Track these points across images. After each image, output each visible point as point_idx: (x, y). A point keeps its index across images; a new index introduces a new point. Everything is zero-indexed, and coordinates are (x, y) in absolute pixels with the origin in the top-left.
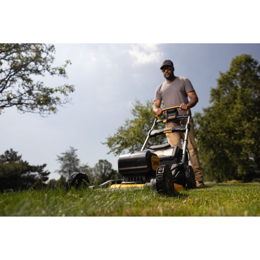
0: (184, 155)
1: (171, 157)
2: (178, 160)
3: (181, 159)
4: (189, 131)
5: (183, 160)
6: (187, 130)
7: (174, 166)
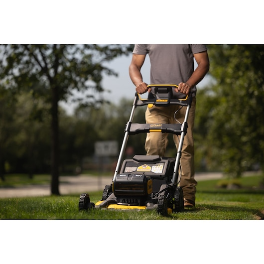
0: (175, 174)
1: (161, 176)
2: (168, 180)
3: (172, 178)
4: (185, 135)
5: (173, 180)
6: (182, 133)
7: (163, 187)
